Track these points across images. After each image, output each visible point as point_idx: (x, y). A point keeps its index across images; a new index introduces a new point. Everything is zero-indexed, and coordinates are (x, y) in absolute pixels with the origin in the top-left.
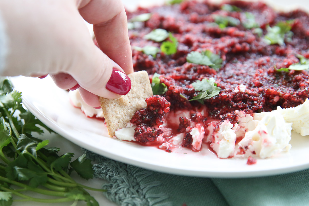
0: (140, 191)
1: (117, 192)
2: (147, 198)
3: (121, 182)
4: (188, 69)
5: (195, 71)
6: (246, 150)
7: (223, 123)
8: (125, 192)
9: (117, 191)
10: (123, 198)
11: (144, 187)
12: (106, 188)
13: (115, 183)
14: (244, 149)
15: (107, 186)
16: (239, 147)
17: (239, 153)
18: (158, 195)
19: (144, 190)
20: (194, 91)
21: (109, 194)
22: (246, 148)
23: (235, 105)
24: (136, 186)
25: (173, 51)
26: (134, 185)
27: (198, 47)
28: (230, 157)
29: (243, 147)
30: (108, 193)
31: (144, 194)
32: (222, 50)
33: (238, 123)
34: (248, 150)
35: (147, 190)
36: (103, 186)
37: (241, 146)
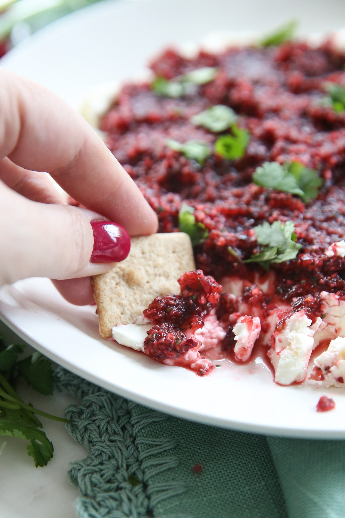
0: (129, 427)
1: (88, 426)
2: (137, 444)
3: (98, 408)
4: (256, 196)
5: (267, 200)
6: (327, 374)
7: (294, 317)
8: (101, 427)
9: (89, 424)
10: (96, 440)
11: (136, 421)
12: (71, 417)
13: (88, 407)
14: (324, 372)
15: (73, 412)
16: (314, 366)
17: (313, 377)
18: (157, 441)
19: (135, 426)
20: (255, 244)
21: (74, 427)
22: (327, 369)
23: (324, 280)
24: (123, 416)
25: (237, 154)
26: (120, 414)
27: (283, 151)
28: (296, 383)
29: (322, 368)
30: (73, 425)
31: (134, 434)
32: (325, 159)
33: (322, 317)
34: (329, 374)
35: (140, 428)
36: (66, 411)
37: (319, 366)
